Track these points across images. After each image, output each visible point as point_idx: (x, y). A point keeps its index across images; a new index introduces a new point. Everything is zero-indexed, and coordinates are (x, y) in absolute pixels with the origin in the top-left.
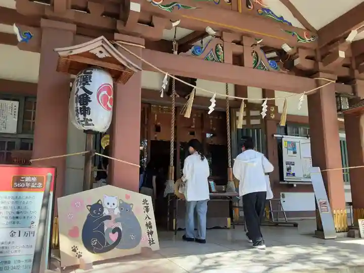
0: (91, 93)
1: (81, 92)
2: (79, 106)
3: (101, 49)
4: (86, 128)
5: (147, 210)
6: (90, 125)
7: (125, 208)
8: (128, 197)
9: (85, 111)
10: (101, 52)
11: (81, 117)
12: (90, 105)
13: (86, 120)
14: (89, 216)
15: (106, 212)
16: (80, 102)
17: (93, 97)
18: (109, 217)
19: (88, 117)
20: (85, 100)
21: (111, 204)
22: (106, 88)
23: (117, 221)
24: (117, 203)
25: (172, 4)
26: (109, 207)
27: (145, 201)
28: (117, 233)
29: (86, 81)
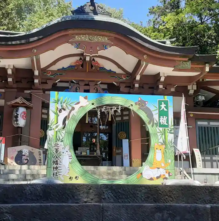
0: (18, 115)
1: (16, 114)
2: (15, 119)
3: (20, 101)
4: (17, 126)
5: (40, 155)
6: (18, 125)
7: (31, 153)
8: (32, 150)
9: (17, 120)
10: (20, 102)
11: (16, 123)
12: (18, 119)
13: (17, 123)
14: (17, 154)
15: (23, 154)
16: (15, 118)
17: (19, 116)
18: (24, 155)
19: (18, 122)
20: (17, 117)
21: (26, 151)
22: (24, 112)
23: (27, 157)
24: (28, 151)
25: (55, 74)
26: (25, 152)
27: (40, 152)
28: (27, 161)
29: (17, 111)
